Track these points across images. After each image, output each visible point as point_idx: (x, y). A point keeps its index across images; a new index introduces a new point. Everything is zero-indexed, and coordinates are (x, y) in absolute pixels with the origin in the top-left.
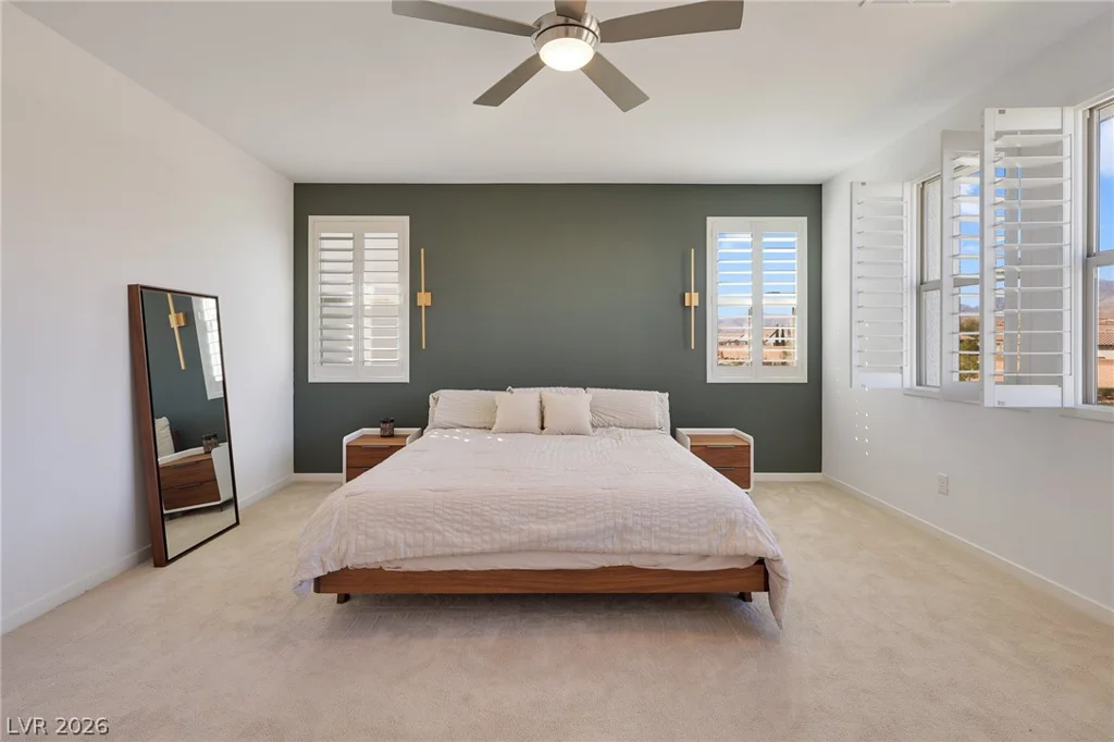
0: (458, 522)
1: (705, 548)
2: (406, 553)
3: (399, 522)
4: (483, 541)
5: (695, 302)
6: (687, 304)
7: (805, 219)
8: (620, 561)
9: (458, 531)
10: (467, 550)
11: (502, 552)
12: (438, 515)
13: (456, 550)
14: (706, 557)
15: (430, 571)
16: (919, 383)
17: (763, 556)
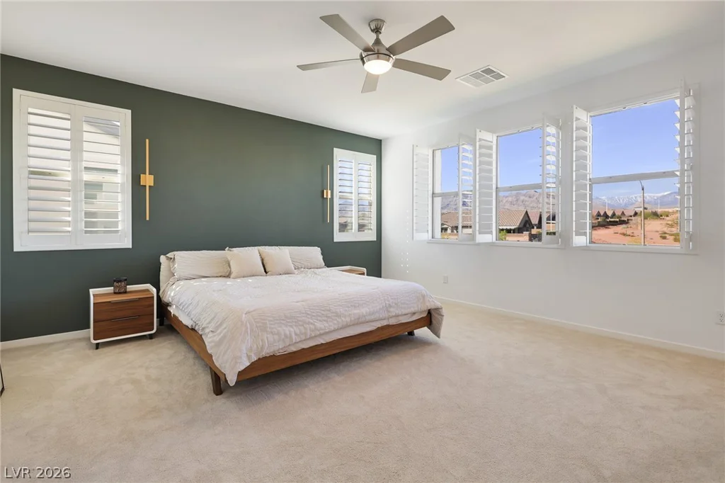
0: (320, 316)
1: (413, 310)
2: (296, 339)
3: (289, 322)
4: (334, 324)
5: (329, 196)
6: (325, 197)
7: (375, 156)
8: (385, 323)
9: (320, 321)
10: (327, 330)
11: (343, 328)
12: (308, 314)
13: (322, 332)
14: (414, 313)
15: (303, 349)
16: (433, 238)
17: (429, 308)
